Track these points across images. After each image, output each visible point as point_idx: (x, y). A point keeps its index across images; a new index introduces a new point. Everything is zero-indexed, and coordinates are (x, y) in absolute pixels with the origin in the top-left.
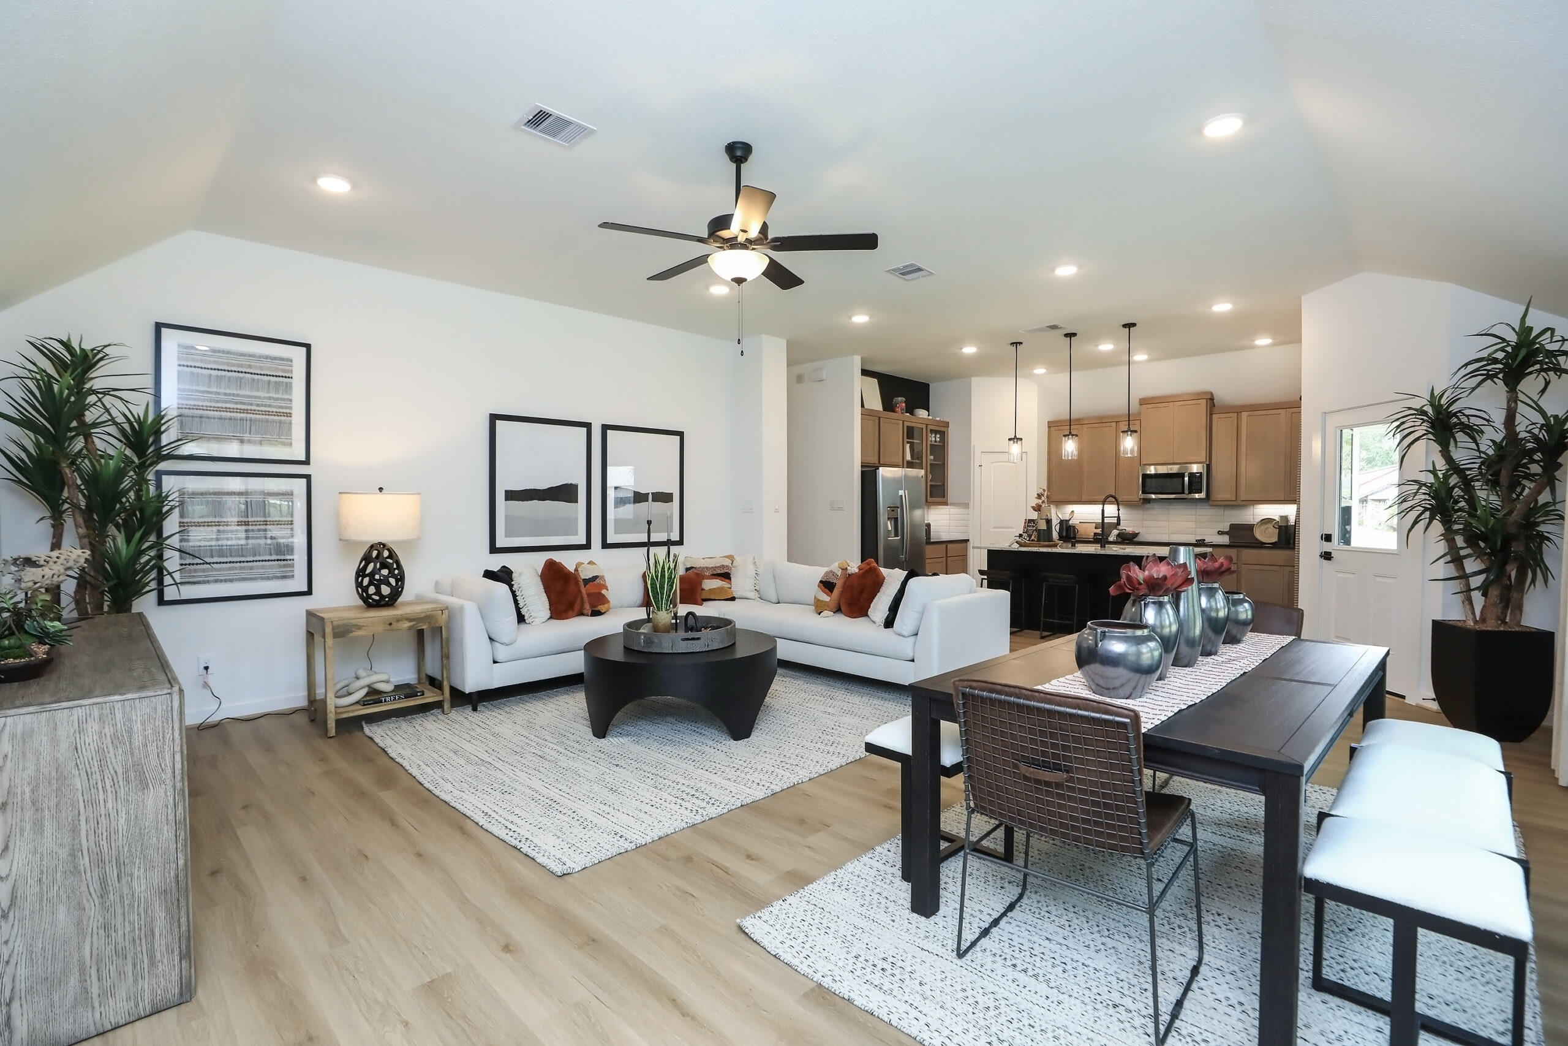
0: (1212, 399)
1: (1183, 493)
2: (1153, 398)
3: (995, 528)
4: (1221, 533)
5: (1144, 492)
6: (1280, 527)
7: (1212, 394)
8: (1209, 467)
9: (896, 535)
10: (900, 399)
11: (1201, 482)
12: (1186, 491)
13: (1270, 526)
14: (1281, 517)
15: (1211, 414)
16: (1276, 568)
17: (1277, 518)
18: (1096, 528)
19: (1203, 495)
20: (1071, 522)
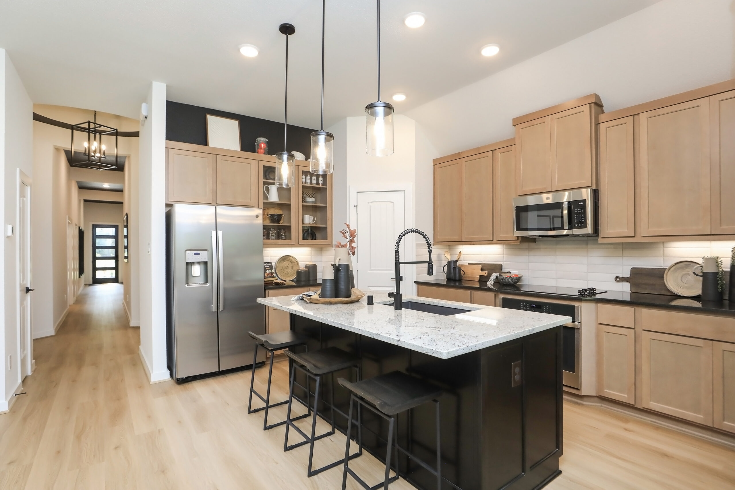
0: (598, 105)
1: (562, 228)
2: (527, 116)
3: (372, 270)
4: (619, 279)
5: (518, 229)
6: (705, 275)
7: (597, 97)
8: (595, 193)
9: (206, 282)
10: (262, 139)
11: (585, 213)
12: (566, 226)
13: (690, 271)
14: (707, 259)
15: (597, 124)
16: (700, 343)
17: (699, 261)
18: (482, 270)
19: (589, 229)
20: (459, 263)
